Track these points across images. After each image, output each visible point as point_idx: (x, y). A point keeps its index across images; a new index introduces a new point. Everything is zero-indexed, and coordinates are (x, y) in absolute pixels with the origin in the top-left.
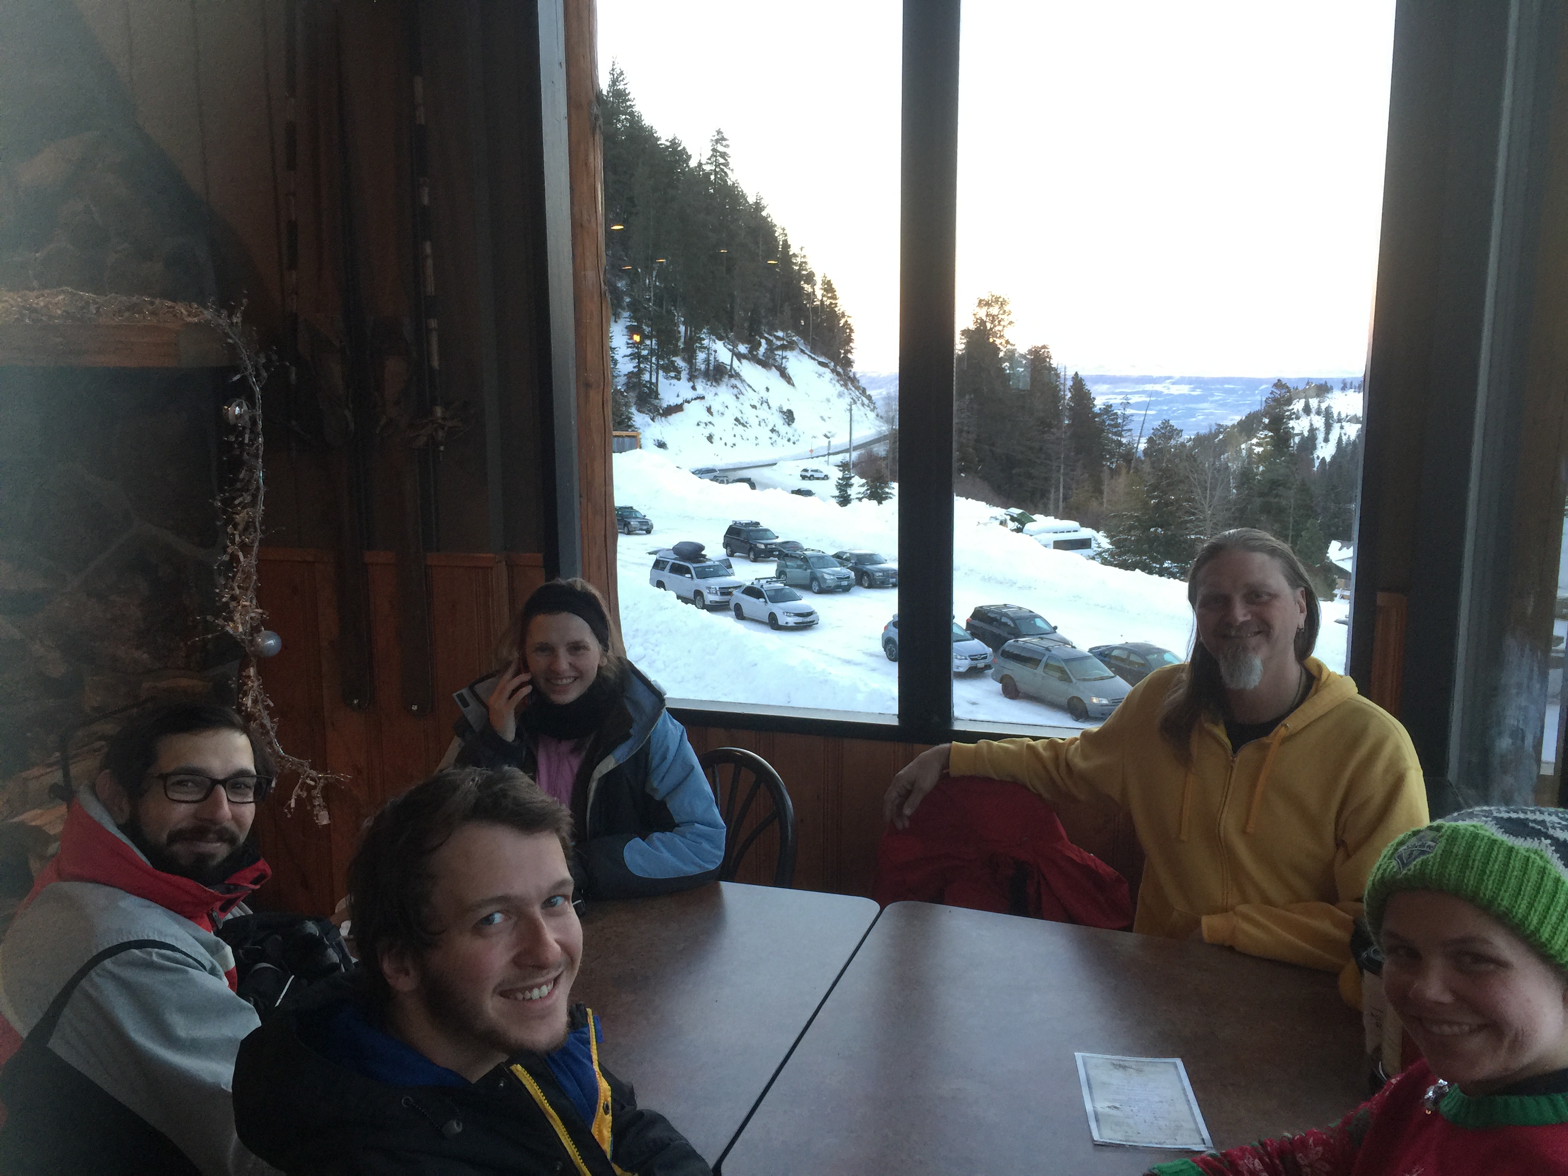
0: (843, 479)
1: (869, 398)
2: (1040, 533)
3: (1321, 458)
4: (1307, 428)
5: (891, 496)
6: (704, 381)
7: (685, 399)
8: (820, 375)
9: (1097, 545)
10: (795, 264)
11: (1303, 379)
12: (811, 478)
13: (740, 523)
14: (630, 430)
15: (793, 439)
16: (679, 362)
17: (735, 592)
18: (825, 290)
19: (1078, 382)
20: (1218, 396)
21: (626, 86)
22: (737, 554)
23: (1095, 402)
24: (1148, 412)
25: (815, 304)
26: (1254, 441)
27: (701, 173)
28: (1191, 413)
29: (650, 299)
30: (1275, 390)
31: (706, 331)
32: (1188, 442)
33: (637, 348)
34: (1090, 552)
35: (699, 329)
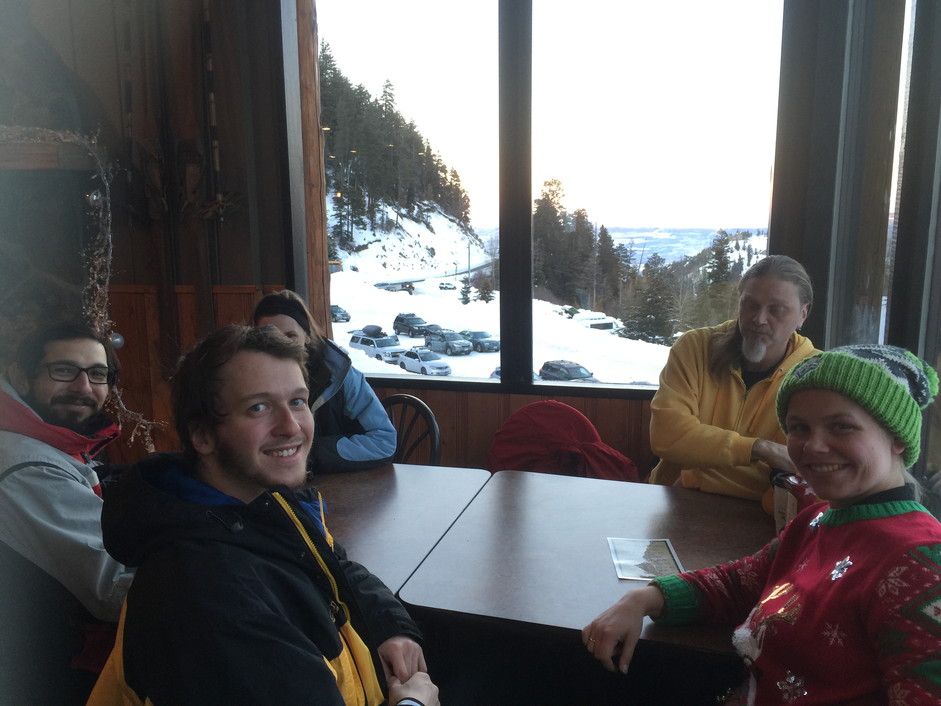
0: (465, 288)
1: (480, 241)
2: (582, 320)
4: (738, 258)
5: (494, 298)
6: (381, 231)
7: (369, 242)
8: (451, 227)
9: (616, 326)
10: (435, 160)
11: (735, 229)
12: (446, 288)
13: (403, 314)
14: (336, 260)
15: (434, 265)
16: (365, 219)
17: (401, 355)
18: (453, 176)
19: (604, 231)
21: (331, 53)
22: (402, 333)
23: (614, 243)
24: (645, 249)
25: (447, 184)
26: (708, 265)
27: (377, 105)
28: (670, 250)
29: (347, 181)
30: (719, 236)
31: (381, 200)
32: (668, 266)
33: (340, 211)
34: (612, 330)
35: (377, 199)
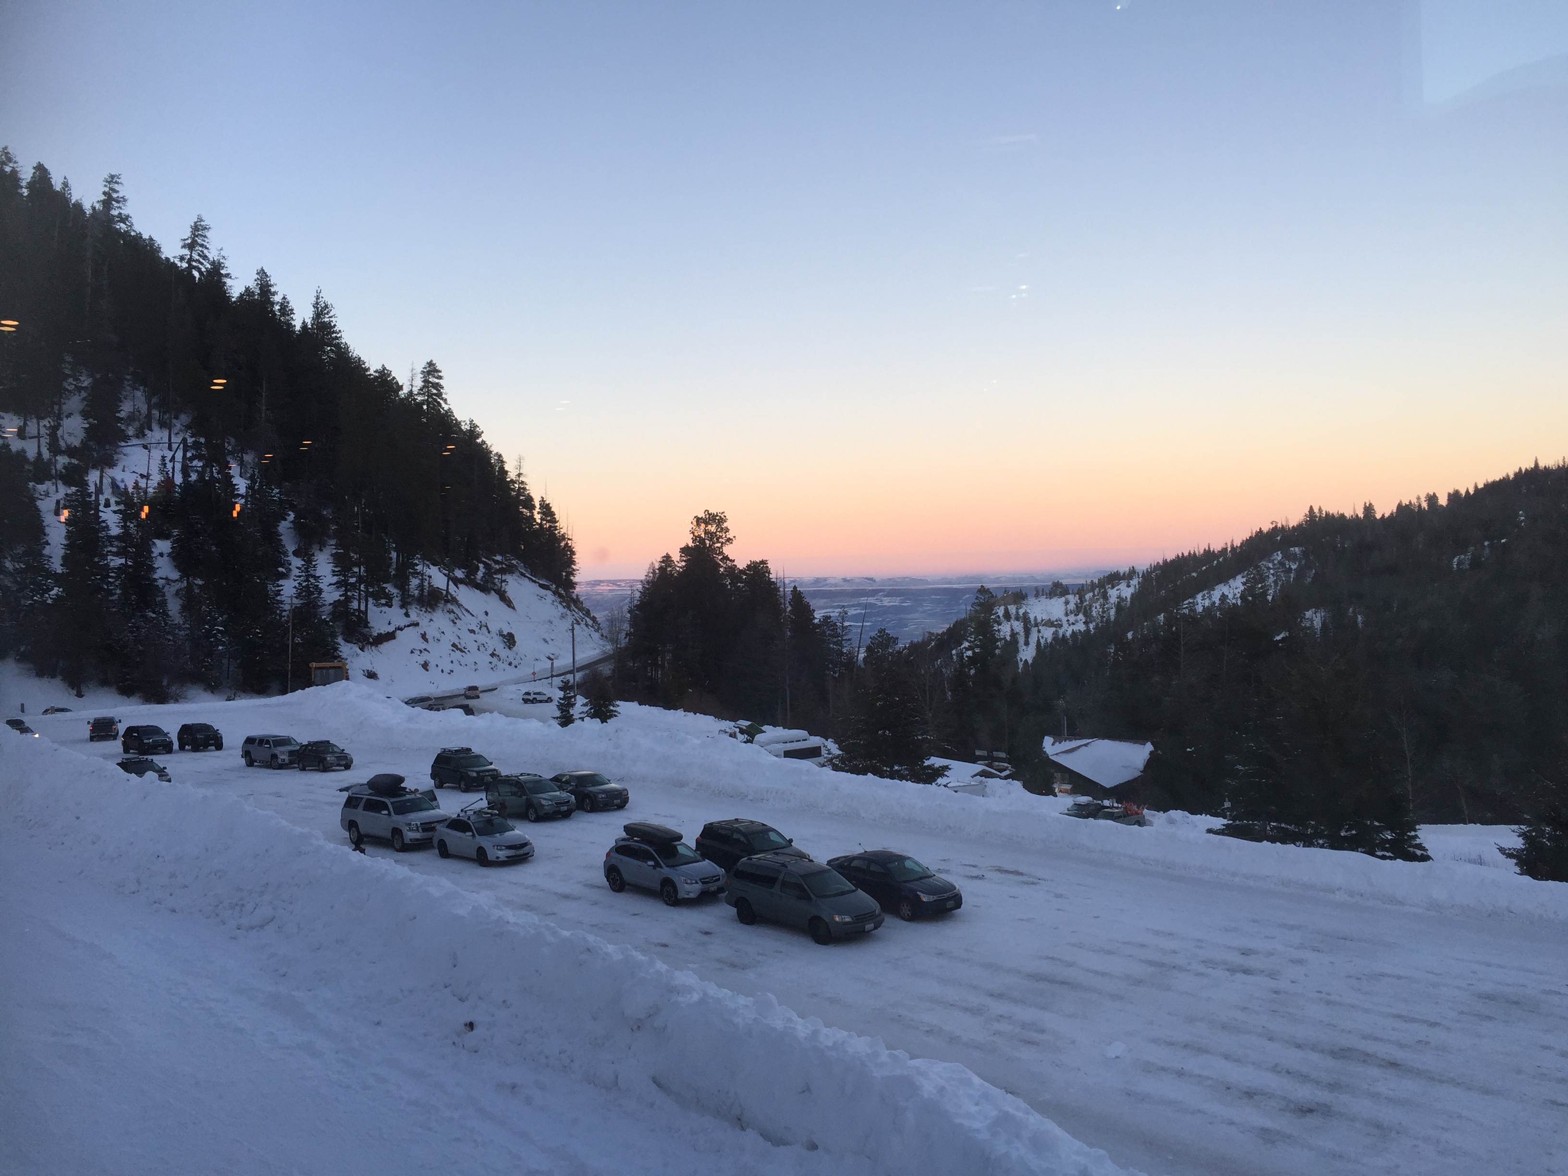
0: (564, 699)
1: (594, 619)
2: (769, 744)
3: (1024, 660)
4: (1009, 633)
5: (616, 714)
6: (418, 607)
7: (397, 626)
8: (541, 597)
9: (827, 752)
10: (513, 490)
12: (534, 701)
13: (450, 750)
14: (336, 661)
15: (514, 663)
16: (390, 588)
17: (438, 827)
18: (543, 513)
19: (797, 595)
20: (928, 606)
21: (331, 319)
22: (447, 785)
23: (815, 615)
25: (534, 527)
26: (965, 645)
29: (358, 526)
30: (979, 596)
31: (419, 556)
32: (903, 650)
33: (344, 576)
34: (821, 760)
35: (412, 555)
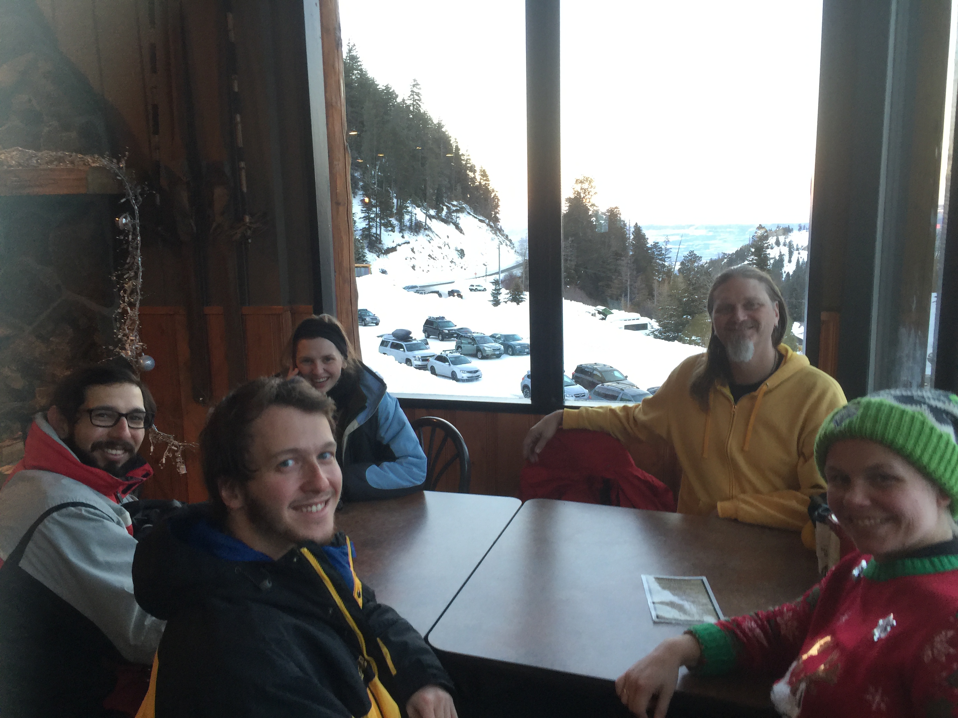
0: (495, 290)
1: (510, 241)
2: (616, 320)
3: (787, 272)
4: (778, 254)
5: (524, 299)
6: (409, 232)
7: (398, 244)
8: (480, 228)
9: (651, 327)
10: (463, 160)
12: (476, 290)
13: (433, 318)
14: (364, 263)
15: (464, 267)
16: (394, 221)
17: (430, 359)
18: (482, 175)
19: (637, 229)
21: (357, 53)
22: (432, 336)
23: (648, 241)
25: (476, 184)
27: (404, 105)
29: (375, 183)
30: (758, 231)
31: (410, 202)
32: (705, 264)
33: (368, 213)
34: (647, 331)
35: (405, 201)
